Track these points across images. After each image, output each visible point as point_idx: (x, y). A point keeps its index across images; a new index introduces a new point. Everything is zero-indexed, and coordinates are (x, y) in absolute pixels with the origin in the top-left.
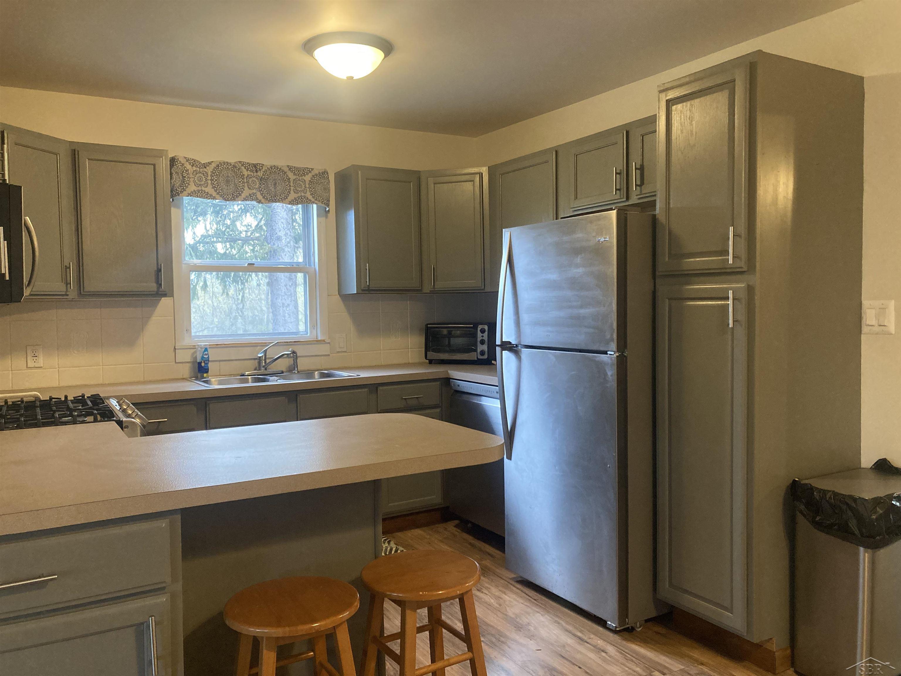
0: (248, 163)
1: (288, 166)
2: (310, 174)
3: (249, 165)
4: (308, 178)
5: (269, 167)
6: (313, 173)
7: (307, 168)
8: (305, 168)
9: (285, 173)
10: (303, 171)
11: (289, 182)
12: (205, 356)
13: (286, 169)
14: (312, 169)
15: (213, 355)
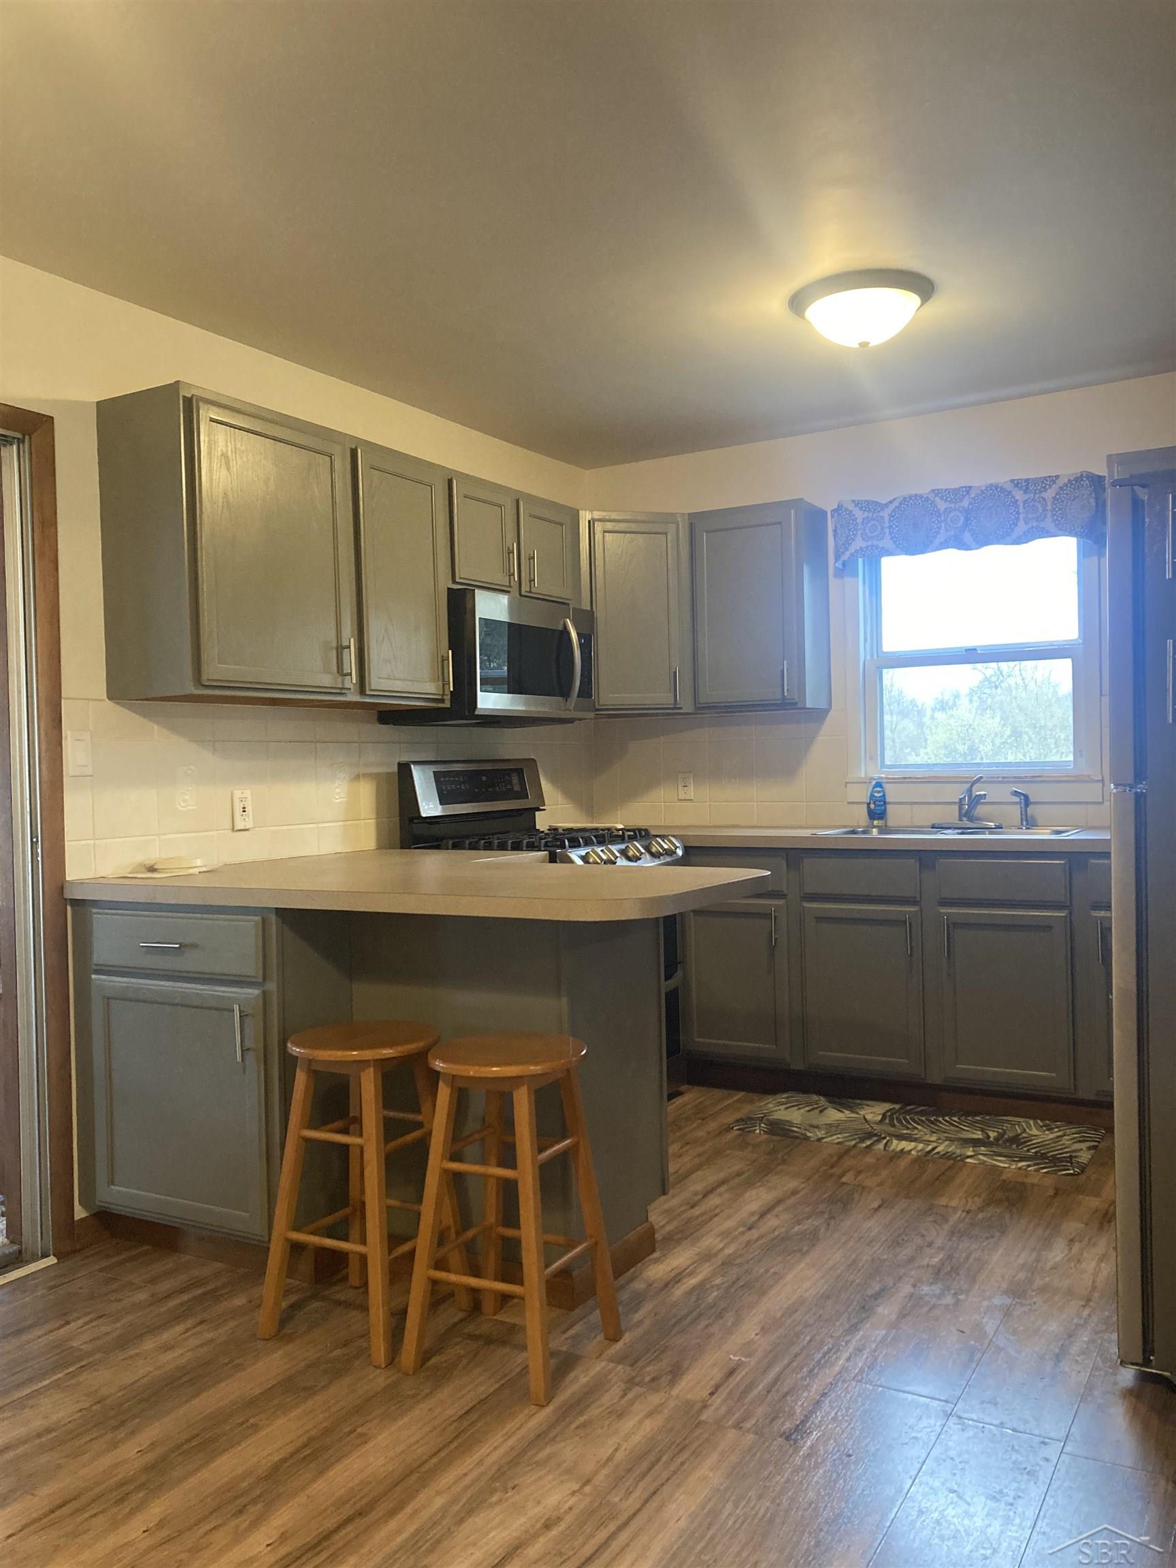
0: (946, 490)
1: (1012, 481)
2: (1054, 486)
3: (949, 492)
4: (1050, 494)
5: (984, 488)
6: (1060, 482)
7: (1049, 477)
8: (1045, 478)
9: (1010, 492)
10: (1043, 483)
11: (1017, 507)
12: (876, 795)
13: (1009, 487)
14: (1057, 477)
15: (892, 793)
